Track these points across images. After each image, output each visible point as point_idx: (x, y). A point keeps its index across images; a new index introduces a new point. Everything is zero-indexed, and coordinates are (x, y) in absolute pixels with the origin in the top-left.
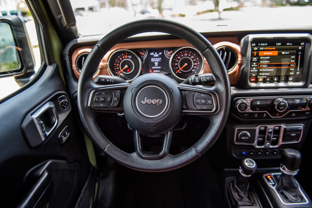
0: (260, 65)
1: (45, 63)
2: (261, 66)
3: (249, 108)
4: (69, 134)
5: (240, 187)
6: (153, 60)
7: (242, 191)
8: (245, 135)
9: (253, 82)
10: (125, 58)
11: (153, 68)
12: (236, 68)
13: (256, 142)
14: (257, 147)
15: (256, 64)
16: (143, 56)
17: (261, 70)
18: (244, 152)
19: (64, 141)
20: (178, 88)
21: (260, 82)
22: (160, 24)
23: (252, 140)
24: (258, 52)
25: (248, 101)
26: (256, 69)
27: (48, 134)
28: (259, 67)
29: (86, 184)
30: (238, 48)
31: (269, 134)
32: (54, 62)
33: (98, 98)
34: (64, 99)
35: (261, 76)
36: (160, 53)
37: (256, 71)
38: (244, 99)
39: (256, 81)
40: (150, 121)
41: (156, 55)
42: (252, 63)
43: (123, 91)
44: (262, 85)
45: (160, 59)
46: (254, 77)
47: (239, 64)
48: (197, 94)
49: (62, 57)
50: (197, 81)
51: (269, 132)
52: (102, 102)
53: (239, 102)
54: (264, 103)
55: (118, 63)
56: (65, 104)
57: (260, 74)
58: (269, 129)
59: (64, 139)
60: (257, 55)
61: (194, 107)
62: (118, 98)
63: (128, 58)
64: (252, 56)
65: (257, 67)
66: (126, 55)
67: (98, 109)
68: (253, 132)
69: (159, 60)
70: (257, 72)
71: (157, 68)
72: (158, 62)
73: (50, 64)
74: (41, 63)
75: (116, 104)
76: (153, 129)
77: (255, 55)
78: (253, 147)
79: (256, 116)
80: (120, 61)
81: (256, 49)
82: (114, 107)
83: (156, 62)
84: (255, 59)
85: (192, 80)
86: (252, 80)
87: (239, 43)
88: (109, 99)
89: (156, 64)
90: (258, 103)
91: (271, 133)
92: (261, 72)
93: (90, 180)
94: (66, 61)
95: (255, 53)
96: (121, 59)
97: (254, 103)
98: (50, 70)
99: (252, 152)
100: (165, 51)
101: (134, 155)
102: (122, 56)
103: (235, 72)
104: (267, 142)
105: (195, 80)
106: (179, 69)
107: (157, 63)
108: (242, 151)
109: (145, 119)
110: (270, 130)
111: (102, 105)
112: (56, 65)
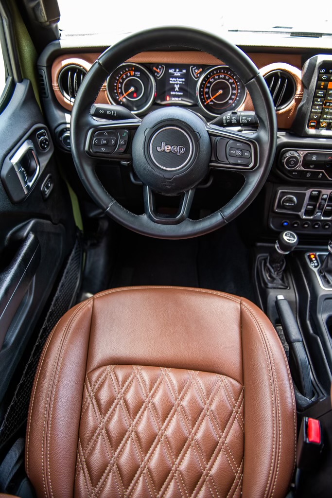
0: (326, 103)
1: (13, 79)
2: (327, 104)
3: (300, 164)
4: (52, 185)
5: (274, 266)
6: (172, 81)
7: (275, 272)
8: (291, 200)
9: (312, 127)
10: (131, 76)
11: (172, 93)
12: (292, 103)
13: (303, 210)
14: (304, 217)
15: (320, 101)
16: (158, 73)
17: (326, 110)
18: (286, 222)
19: (48, 195)
20: (207, 131)
21: (323, 127)
23: (298, 207)
24: (327, 82)
25: (300, 154)
26: (319, 109)
27: (30, 184)
28: (325, 105)
30: (298, 73)
31: (323, 201)
32: (26, 78)
33: (99, 140)
34: (44, 136)
35: (325, 119)
36: (184, 71)
37: (319, 111)
38: (296, 151)
39: (317, 127)
40: (167, 176)
41: (178, 74)
42: (315, 98)
43: (133, 131)
44: (324, 132)
45: (184, 80)
46: (315, 119)
47: (296, 99)
48: (231, 141)
49: (36, 68)
50: (234, 121)
51: (322, 199)
52: (104, 145)
53: (288, 155)
54: (322, 159)
55: (120, 83)
56: (45, 142)
57: (325, 116)
58: (323, 195)
59: (47, 192)
60: (325, 88)
61: (225, 160)
62: (125, 141)
63: (134, 75)
64: (318, 87)
65: (322, 105)
66: (132, 70)
67: (98, 154)
68: (301, 197)
69: (180, 81)
70: (321, 113)
71: (177, 93)
72: (180, 84)
73: (21, 81)
74: (7, 79)
75: (122, 150)
76: (170, 185)
77: (322, 87)
78: (298, 217)
79: (308, 175)
80: (123, 80)
81: (324, 77)
82: (120, 153)
83: (177, 84)
84: (321, 93)
85: (226, 119)
86: (312, 124)
87: (300, 67)
88: (113, 142)
89: (177, 87)
90: (314, 158)
91: (325, 200)
92: (327, 113)
93: (77, 249)
94: (42, 77)
95: (323, 83)
96: (124, 77)
97: (308, 158)
98: (21, 90)
99: (296, 223)
100: (192, 68)
101: (144, 217)
102: (126, 71)
103: (289, 111)
104: (317, 212)
105: (231, 119)
106: (209, 98)
107: (178, 86)
108: (283, 221)
109: (161, 172)
110: (325, 196)
111: (103, 149)
112: (29, 81)
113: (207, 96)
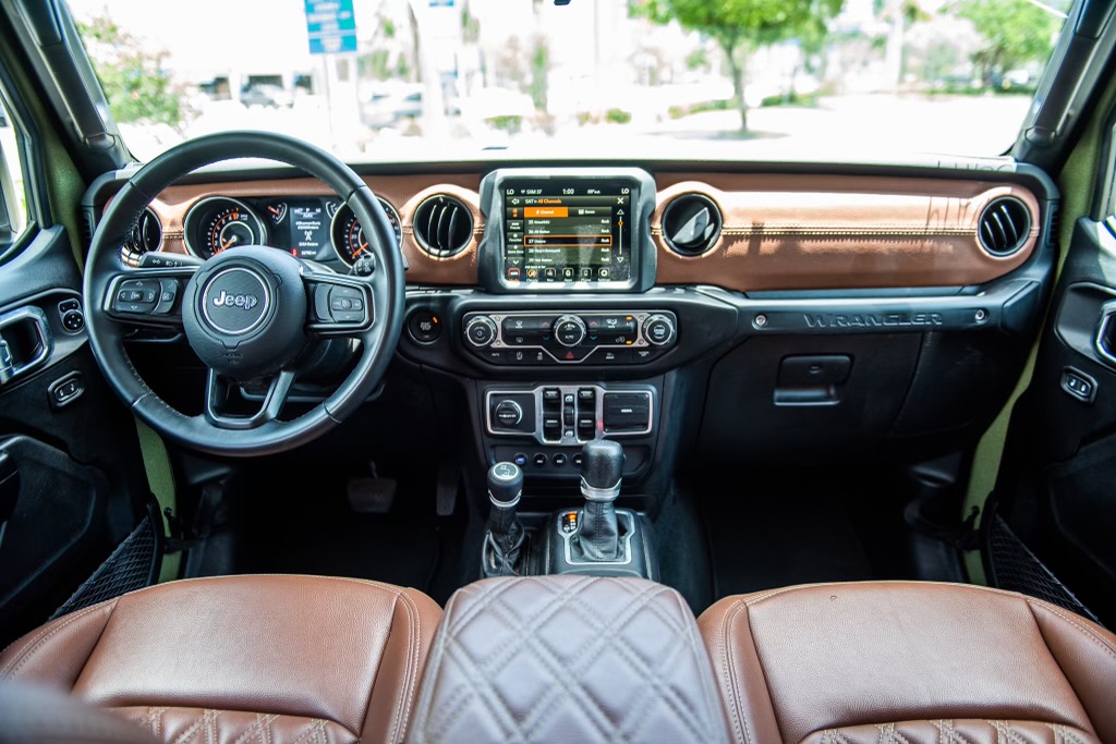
0: (527, 239)
1: (37, 223)
2: (530, 241)
3: (500, 337)
4: (80, 392)
5: (500, 541)
6: (301, 225)
7: (504, 554)
8: (511, 410)
9: (514, 278)
10: (233, 220)
11: (301, 244)
12: (470, 245)
13: (539, 426)
14: (545, 441)
15: (518, 237)
16: (277, 215)
17: (531, 251)
18: (521, 456)
19: (64, 403)
21: (532, 278)
22: (257, 140)
23: (529, 422)
24: (521, 209)
25: (498, 318)
26: (519, 249)
27: (17, 372)
28: (527, 243)
29: (130, 537)
30: (472, 198)
31: (569, 408)
32: (59, 223)
33: (128, 293)
34: (76, 308)
35: (532, 264)
36: (318, 211)
37: (518, 252)
38: (487, 316)
39: (523, 277)
40: (229, 342)
41: (308, 215)
42: (509, 234)
43: (185, 281)
44: (535, 285)
45: (319, 223)
46: (517, 266)
47: (476, 235)
48: (335, 288)
49: (79, 212)
50: (367, 269)
51: (567, 404)
52: (136, 301)
53: (472, 322)
54: (534, 325)
55: (217, 231)
56: (77, 323)
57: (531, 260)
58: (565, 396)
59: (65, 400)
60: (521, 217)
61: (328, 317)
62: (172, 294)
63: (239, 219)
64: (507, 217)
65: (522, 243)
66: (235, 211)
67: (124, 315)
68: (528, 402)
69: (316, 225)
70: (523, 255)
71: (309, 244)
72: (313, 230)
73: (48, 226)
74: (28, 223)
75: (167, 307)
76: (237, 360)
77: (515, 216)
78: (534, 442)
79: (520, 357)
80: (222, 226)
81: (516, 201)
82: (162, 315)
83: (308, 230)
84: (515, 225)
85: (358, 268)
86: (512, 274)
87: (476, 189)
88: (151, 296)
89: (308, 235)
90: (519, 325)
91: (571, 404)
92: (532, 255)
94: (88, 222)
95: (515, 210)
96: (224, 222)
97: (508, 327)
98: (45, 239)
99: (540, 457)
100: (329, 206)
101: (201, 420)
102: (226, 214)
103: (469, 255)
104: (566, 431)
105: (363, 267)
106: (359, 247)
107: (311, 233)
108: (517, 454)
109: (219, 337)
110: (570, 398)
111: (134, 308)
112: (62, 228)
113: (356, 245)
